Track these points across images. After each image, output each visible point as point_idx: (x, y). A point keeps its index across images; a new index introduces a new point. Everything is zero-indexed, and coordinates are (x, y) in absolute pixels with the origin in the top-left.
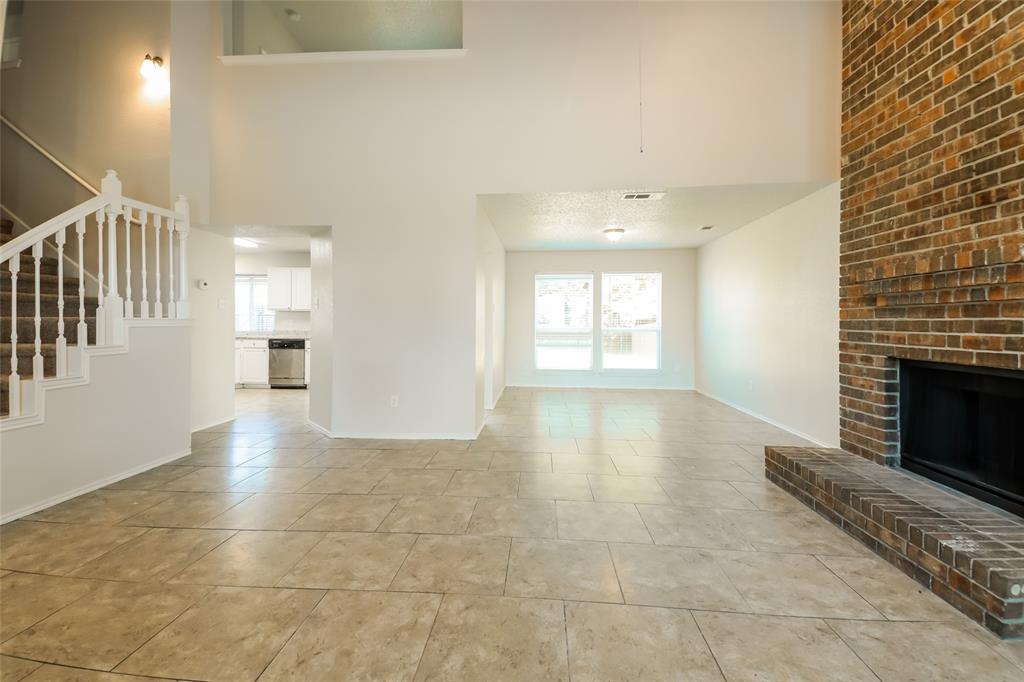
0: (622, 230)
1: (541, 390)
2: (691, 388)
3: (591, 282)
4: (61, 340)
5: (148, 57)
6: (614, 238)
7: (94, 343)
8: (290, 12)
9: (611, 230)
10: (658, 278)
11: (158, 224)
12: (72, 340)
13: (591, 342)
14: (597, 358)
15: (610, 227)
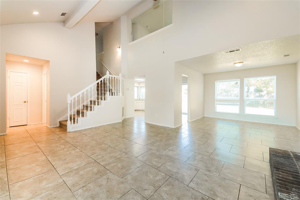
0: (242, 62)
1: (218, 119)
2: (294, 125)
3: (239, 82)
4: (100, 99)
5: (118, 47)
6: (239, 65)
7: (105, 100)
8: (147, 27)
9: (237, 63)
10: (275, 77)
11: (113, 78)
12: (102, 99)
13: (239, 104)
14: (242, 109)
15: (236, 62)
